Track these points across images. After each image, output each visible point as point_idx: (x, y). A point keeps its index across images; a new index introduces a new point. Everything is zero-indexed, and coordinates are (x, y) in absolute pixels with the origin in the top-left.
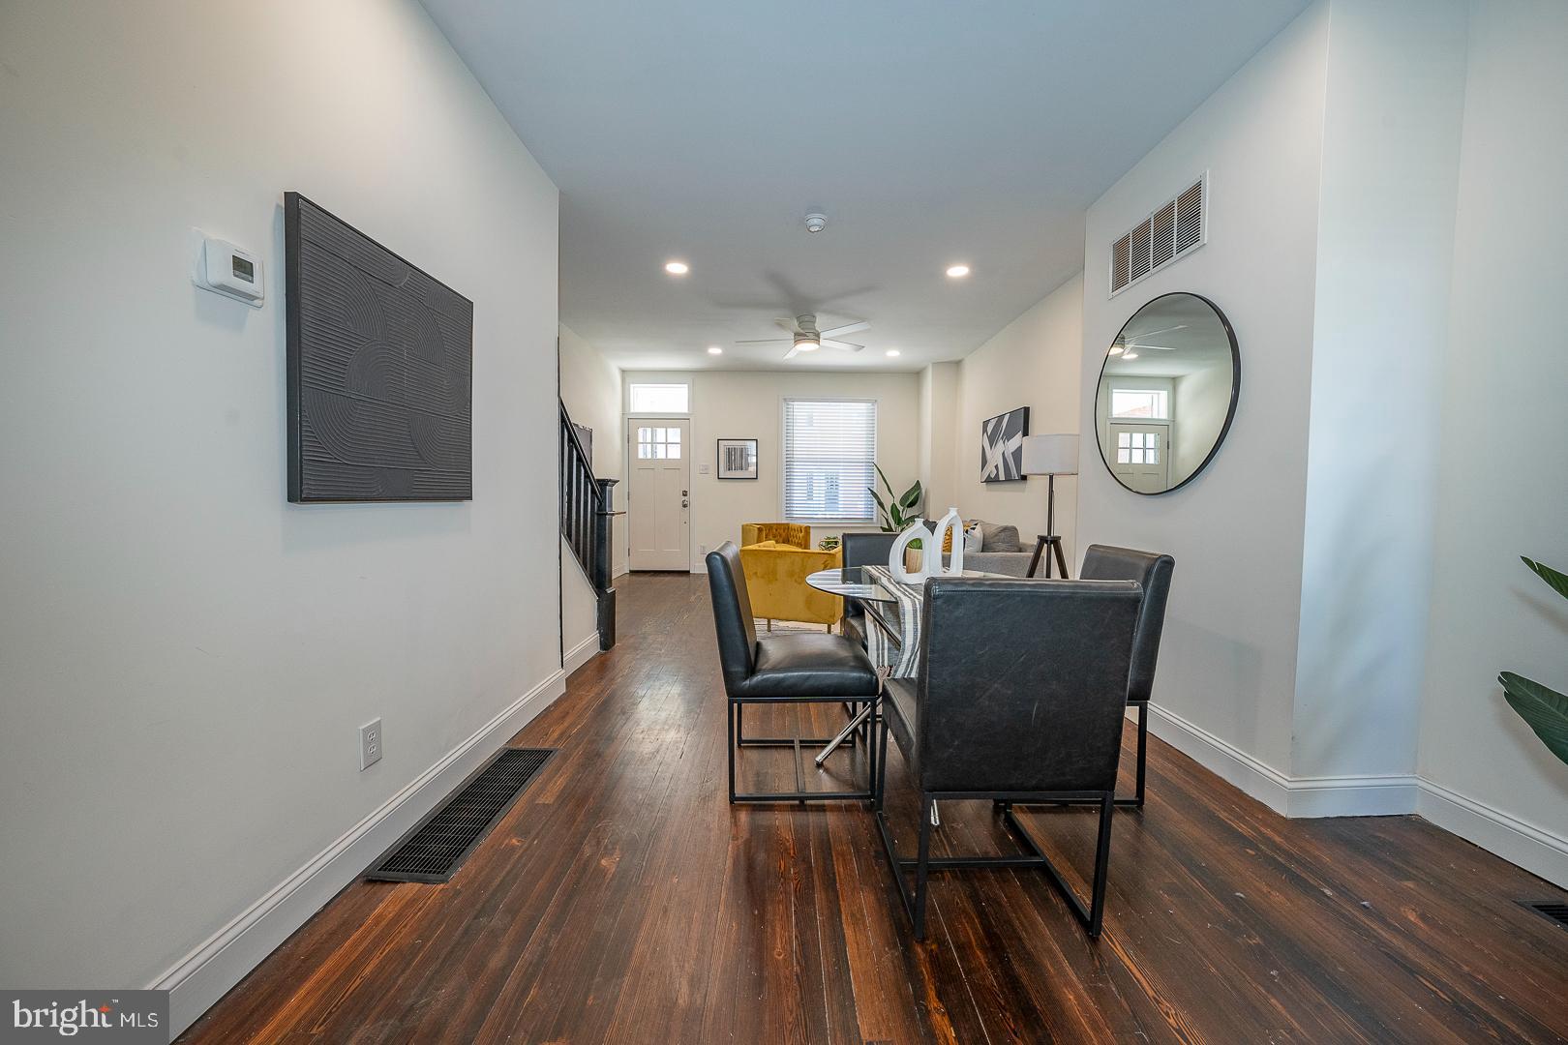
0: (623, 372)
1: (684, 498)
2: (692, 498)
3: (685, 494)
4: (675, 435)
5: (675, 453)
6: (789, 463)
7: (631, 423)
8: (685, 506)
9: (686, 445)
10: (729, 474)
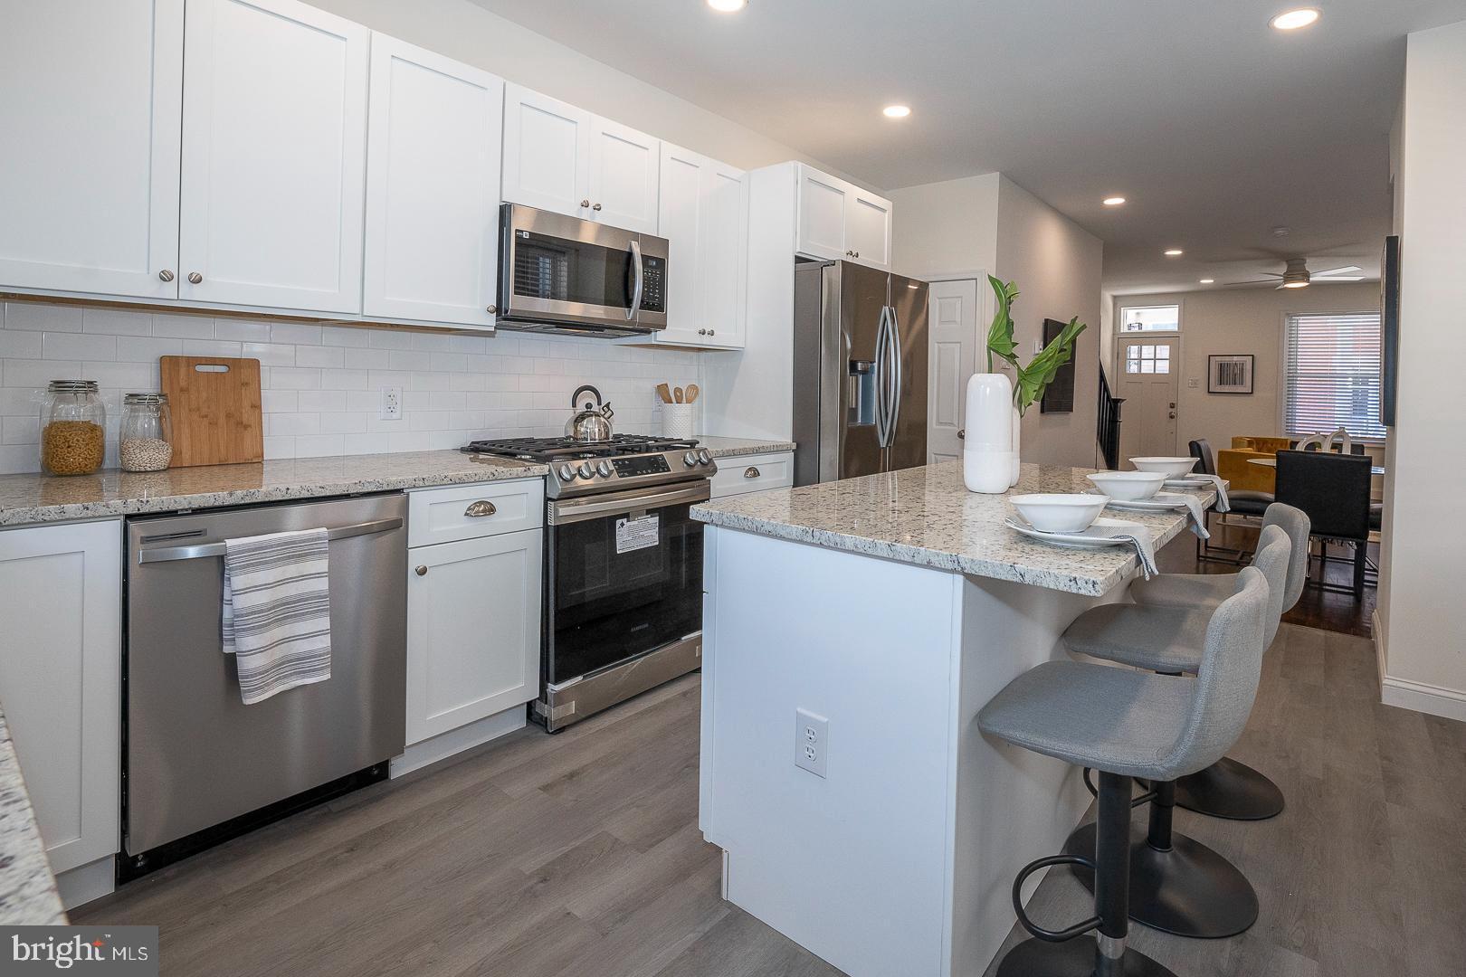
0: (1115, 298)
1: (1171, 410)
2: (1180, 410)
3: (1172, 406)
4: (1164, 351)
5: (1163, 367)
6: (1292, 379)
7: (1123, 341)
8: (1172, 417)
9: (1173, 359)
10: (1219, 389)
